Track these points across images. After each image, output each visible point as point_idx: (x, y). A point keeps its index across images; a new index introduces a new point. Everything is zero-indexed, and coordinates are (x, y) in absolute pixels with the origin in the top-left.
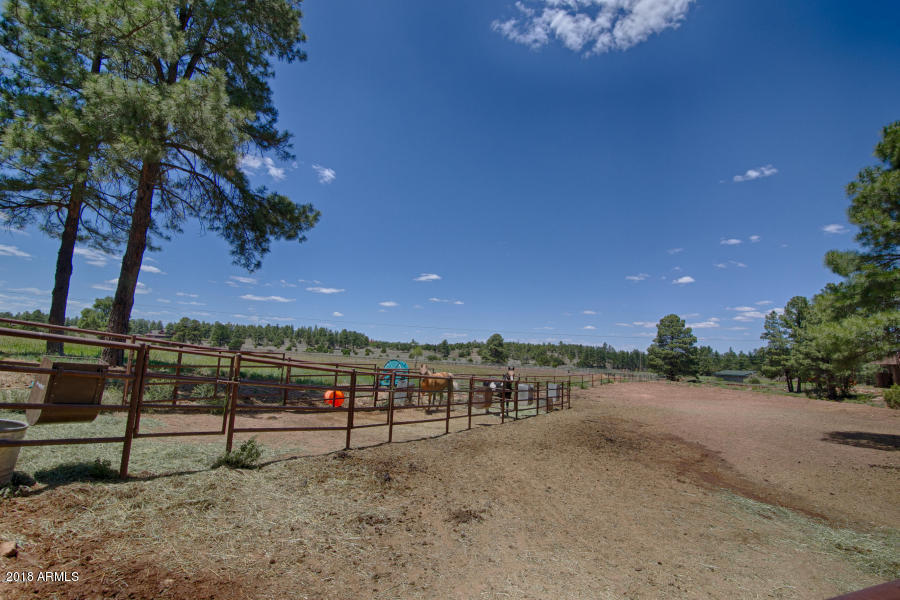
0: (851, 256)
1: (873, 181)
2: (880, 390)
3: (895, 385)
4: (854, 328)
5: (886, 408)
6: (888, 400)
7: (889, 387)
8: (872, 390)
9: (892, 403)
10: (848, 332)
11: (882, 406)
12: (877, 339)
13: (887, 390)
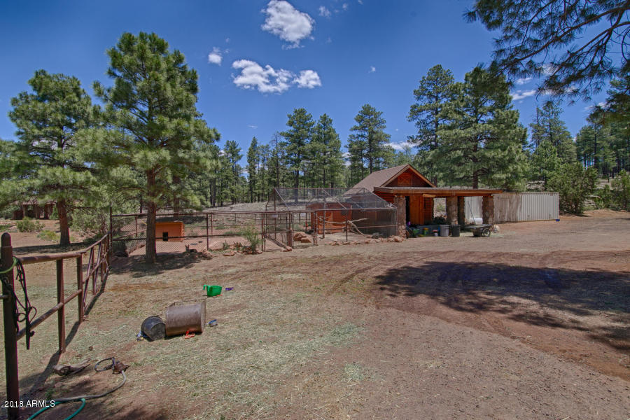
0: (11, 144)
1: (27, 102)
2: (15, 221)
3: (25, 217)
4: (10, 187)
5: (19, 233)
6: (20, 228)
7: (21, 219)
8: (9, 222)
9: (23, 229)
10: (6, 189)
11: (16, 232)
12: (23, 193)
13: (19, 221)
